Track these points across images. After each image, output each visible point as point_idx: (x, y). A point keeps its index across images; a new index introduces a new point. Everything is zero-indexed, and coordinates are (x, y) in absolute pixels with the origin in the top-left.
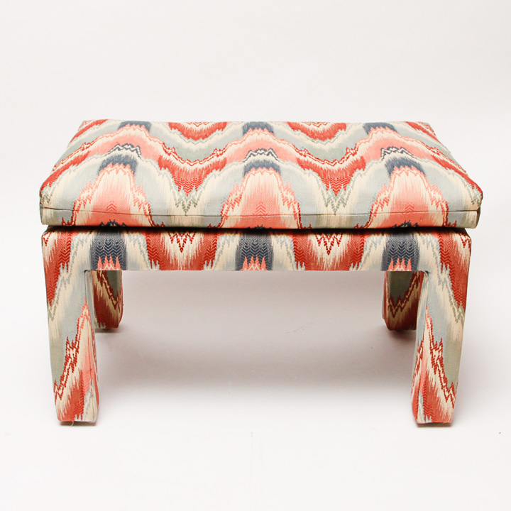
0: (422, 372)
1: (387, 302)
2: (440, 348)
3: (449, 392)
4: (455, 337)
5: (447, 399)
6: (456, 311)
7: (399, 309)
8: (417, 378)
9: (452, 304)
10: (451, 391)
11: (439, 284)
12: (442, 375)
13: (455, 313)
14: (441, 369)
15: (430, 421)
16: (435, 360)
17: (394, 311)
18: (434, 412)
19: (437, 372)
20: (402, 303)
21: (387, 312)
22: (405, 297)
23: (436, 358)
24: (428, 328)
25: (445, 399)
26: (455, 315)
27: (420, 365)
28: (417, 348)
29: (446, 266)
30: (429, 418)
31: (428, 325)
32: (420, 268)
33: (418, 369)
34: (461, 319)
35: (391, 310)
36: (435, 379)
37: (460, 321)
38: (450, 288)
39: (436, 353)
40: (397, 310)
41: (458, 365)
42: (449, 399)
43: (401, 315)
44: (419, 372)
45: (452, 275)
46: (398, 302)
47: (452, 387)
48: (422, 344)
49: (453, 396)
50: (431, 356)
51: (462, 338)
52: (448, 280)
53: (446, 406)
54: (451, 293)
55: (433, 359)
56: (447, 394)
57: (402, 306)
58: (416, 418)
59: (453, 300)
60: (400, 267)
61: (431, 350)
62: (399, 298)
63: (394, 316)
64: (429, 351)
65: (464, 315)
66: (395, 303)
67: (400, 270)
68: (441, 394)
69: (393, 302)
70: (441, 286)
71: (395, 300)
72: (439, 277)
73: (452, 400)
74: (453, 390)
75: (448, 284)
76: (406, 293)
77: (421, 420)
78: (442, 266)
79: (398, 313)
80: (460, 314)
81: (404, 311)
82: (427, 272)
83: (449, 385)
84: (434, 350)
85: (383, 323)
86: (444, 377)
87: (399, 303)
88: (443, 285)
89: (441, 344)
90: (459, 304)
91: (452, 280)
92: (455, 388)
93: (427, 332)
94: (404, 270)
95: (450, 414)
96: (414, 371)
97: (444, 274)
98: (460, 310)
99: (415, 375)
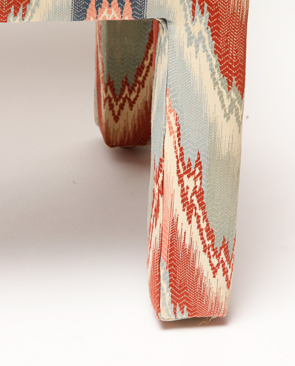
0: (164, 220)
1: (102, 91)
2: (197, 172)
3: (218, 256)
4: (224, 148)
5: (215, 271)
6: (225, 97)
7: (127, 104)
8: (156, 232)
9: (216, 84)
10: (223, 255)
11: (189, 44)
12: (203, 225)
13: (222, 102)
14: (200, 212)
15: (185, 316)
16: (189, 196)
17: (116, 108)
18: (192, 296)
19: (194, 219)
20: (130, 92)
21: (103, 111)
22: (136, 81)
23: (190, 191)
24: (171, 134)
25: (211, 272)
26: (223, 106)
27: (161, 208)
28: (153, 173)
29: (202, 7)
30: (182, 309)
31: (171, 128)
32: (151, 13)
33: (156, 216)
34: (235, 112)
35: (111, 107)
36: (190, 233)
37: (233, 117)
38: (210, 51)
39: (189, 182)
40: (122, 107)
41: (235, 203)
42: (220, 271)
43: (129, 116)
44: (159, 221)
45: (214, 25)
46: (123, 90)
47: (225, 246)
48: (161, 166)
49: (227, 265)
50: (180, 188)
51: (240, 150)
52: (207, 35)
53: (215, 284)
54: (214, 61)
55: (184, 195)
56: (215, 261)
57: (133, 97)
58: (158, 310)
59: (218, 75)
60: (109, 12)
61: (180, 176)
62: (125, 83)
63: (116, 119)
64: (176, 179)
65: (241, 104)
66: (118, 93)
67: (110, 18)
68: (203, 262)
69: (113, 91)
70: (192, 49)
71: (118, 86)
72: (188, 29)
73: (225, 272)
74: (226, 253)
75: (207, 42)
76: (139, 72)
77: (167, 313)
78: (194, 8)
79: (123, 113)
80: (233, 102)
81: (135, 107)
82: (165, 21)
83: (218, 244)
84: (185, 177)
85: (97, 134)
86: (208, 229)
87: (126, 92)
88: (197, 46)
89: (199, 164)
90: (230, 83)
91: (215, 35)
92: (230, 248)
93: (170, 142)
94: (118, 18)
95: (222, 300)
96: (150, 220)
97: (197, 23)
98: (233, 95)
99: (152, 227)
